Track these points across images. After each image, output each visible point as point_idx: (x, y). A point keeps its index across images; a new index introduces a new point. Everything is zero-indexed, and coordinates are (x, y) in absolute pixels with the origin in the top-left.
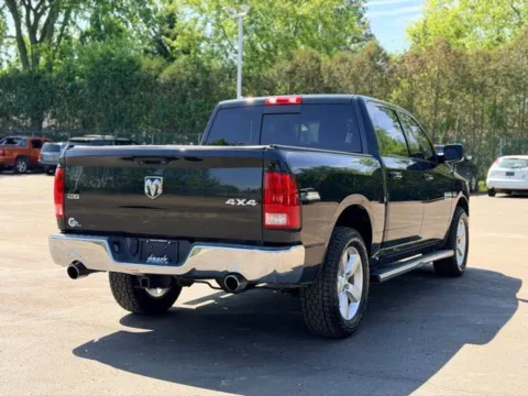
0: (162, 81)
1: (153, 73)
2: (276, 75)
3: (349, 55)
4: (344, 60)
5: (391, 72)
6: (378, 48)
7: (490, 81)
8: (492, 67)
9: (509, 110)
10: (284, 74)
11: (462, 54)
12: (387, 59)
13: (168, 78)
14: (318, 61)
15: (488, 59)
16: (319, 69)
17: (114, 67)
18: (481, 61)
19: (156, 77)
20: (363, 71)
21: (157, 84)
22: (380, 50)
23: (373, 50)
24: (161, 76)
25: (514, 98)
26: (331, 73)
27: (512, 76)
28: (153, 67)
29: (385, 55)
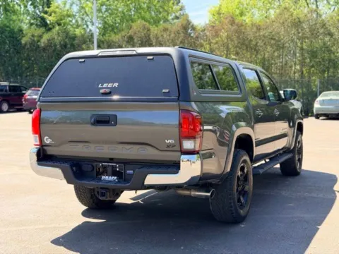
0: (42, 45)
1: (36, 39)
2: (121, 40)
3: (169, 26)
4: (165, 30)
5: (197, 37)
6: (188, 21)
7: (260, 43)
8: (261, 34)
9: (273, 62)
10: (126, 39)
11: (242, 25)
12: (194, 28)
13: (46, 42)
14: (149, 30)
15: (259, 28)
16: (149, 35)
17: (8, 35)
18: (255, 29)
19: (39, 41)
20: (179, 37)
21: (38, 46)
22: (189, 22)
23: (185, 22)
24: (42, 40)
25: (276, 54)
26: (158, 38)
27: (274, 39)
28: (36, 35)
29: (193, 26)
